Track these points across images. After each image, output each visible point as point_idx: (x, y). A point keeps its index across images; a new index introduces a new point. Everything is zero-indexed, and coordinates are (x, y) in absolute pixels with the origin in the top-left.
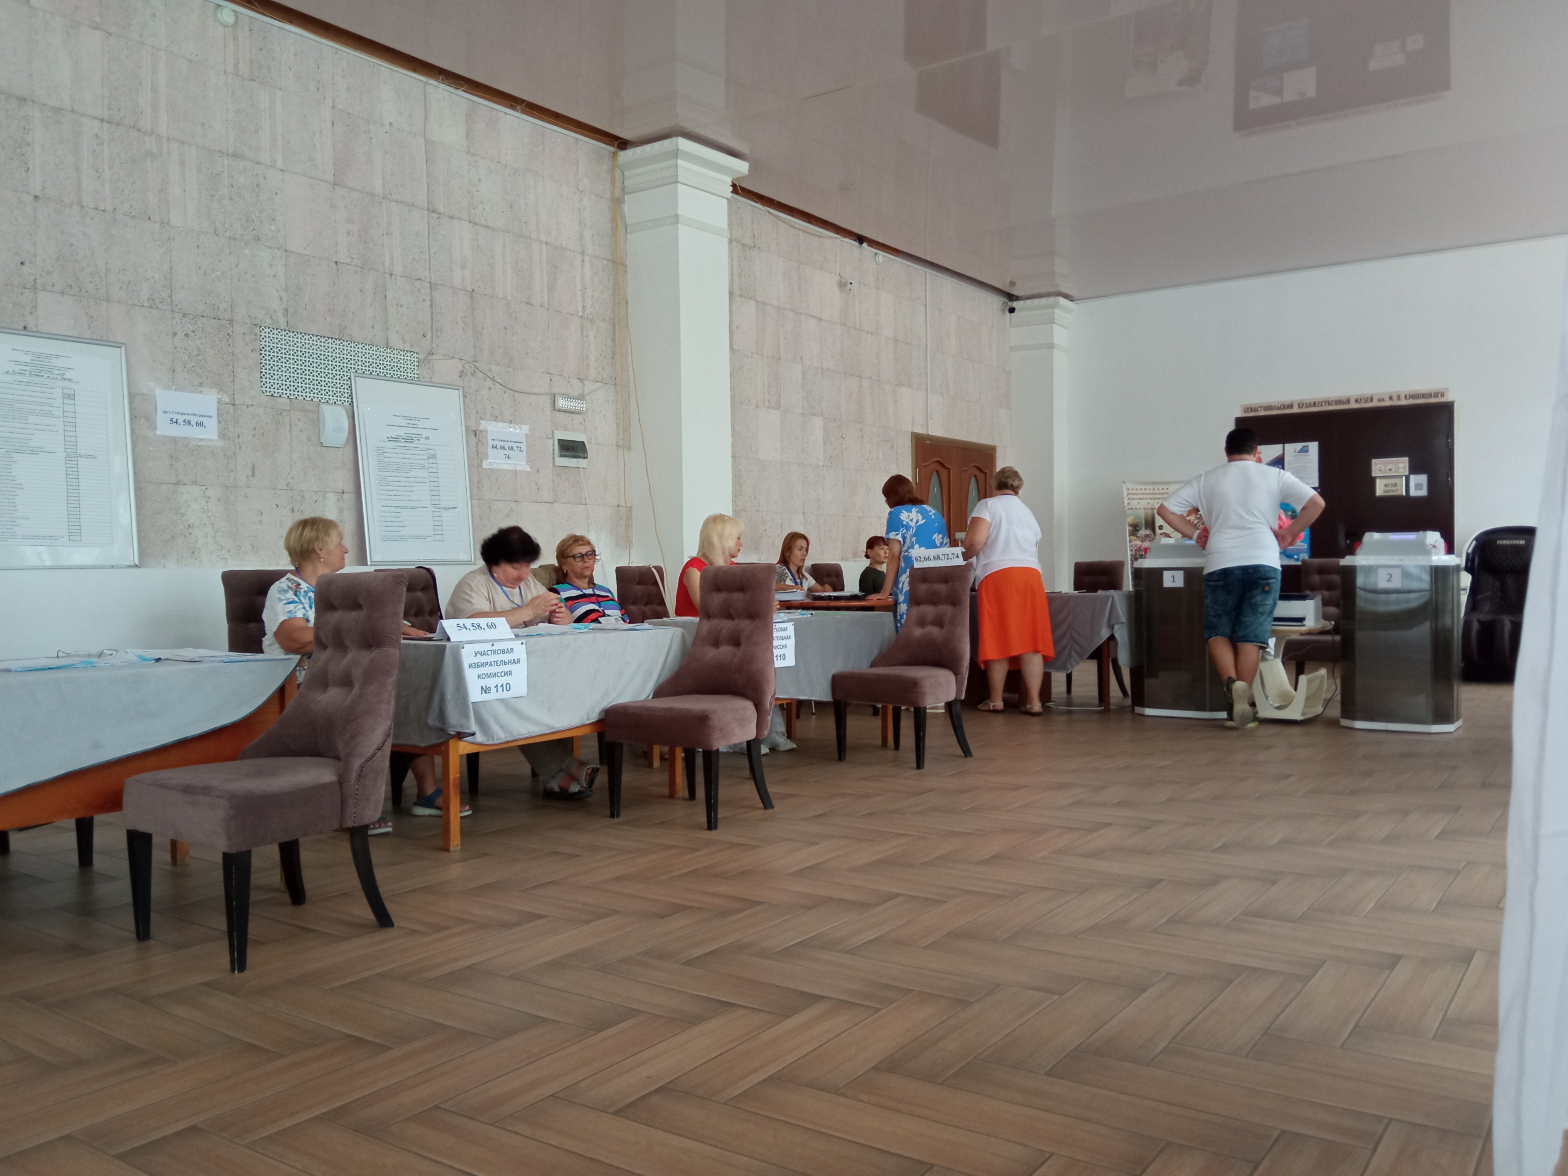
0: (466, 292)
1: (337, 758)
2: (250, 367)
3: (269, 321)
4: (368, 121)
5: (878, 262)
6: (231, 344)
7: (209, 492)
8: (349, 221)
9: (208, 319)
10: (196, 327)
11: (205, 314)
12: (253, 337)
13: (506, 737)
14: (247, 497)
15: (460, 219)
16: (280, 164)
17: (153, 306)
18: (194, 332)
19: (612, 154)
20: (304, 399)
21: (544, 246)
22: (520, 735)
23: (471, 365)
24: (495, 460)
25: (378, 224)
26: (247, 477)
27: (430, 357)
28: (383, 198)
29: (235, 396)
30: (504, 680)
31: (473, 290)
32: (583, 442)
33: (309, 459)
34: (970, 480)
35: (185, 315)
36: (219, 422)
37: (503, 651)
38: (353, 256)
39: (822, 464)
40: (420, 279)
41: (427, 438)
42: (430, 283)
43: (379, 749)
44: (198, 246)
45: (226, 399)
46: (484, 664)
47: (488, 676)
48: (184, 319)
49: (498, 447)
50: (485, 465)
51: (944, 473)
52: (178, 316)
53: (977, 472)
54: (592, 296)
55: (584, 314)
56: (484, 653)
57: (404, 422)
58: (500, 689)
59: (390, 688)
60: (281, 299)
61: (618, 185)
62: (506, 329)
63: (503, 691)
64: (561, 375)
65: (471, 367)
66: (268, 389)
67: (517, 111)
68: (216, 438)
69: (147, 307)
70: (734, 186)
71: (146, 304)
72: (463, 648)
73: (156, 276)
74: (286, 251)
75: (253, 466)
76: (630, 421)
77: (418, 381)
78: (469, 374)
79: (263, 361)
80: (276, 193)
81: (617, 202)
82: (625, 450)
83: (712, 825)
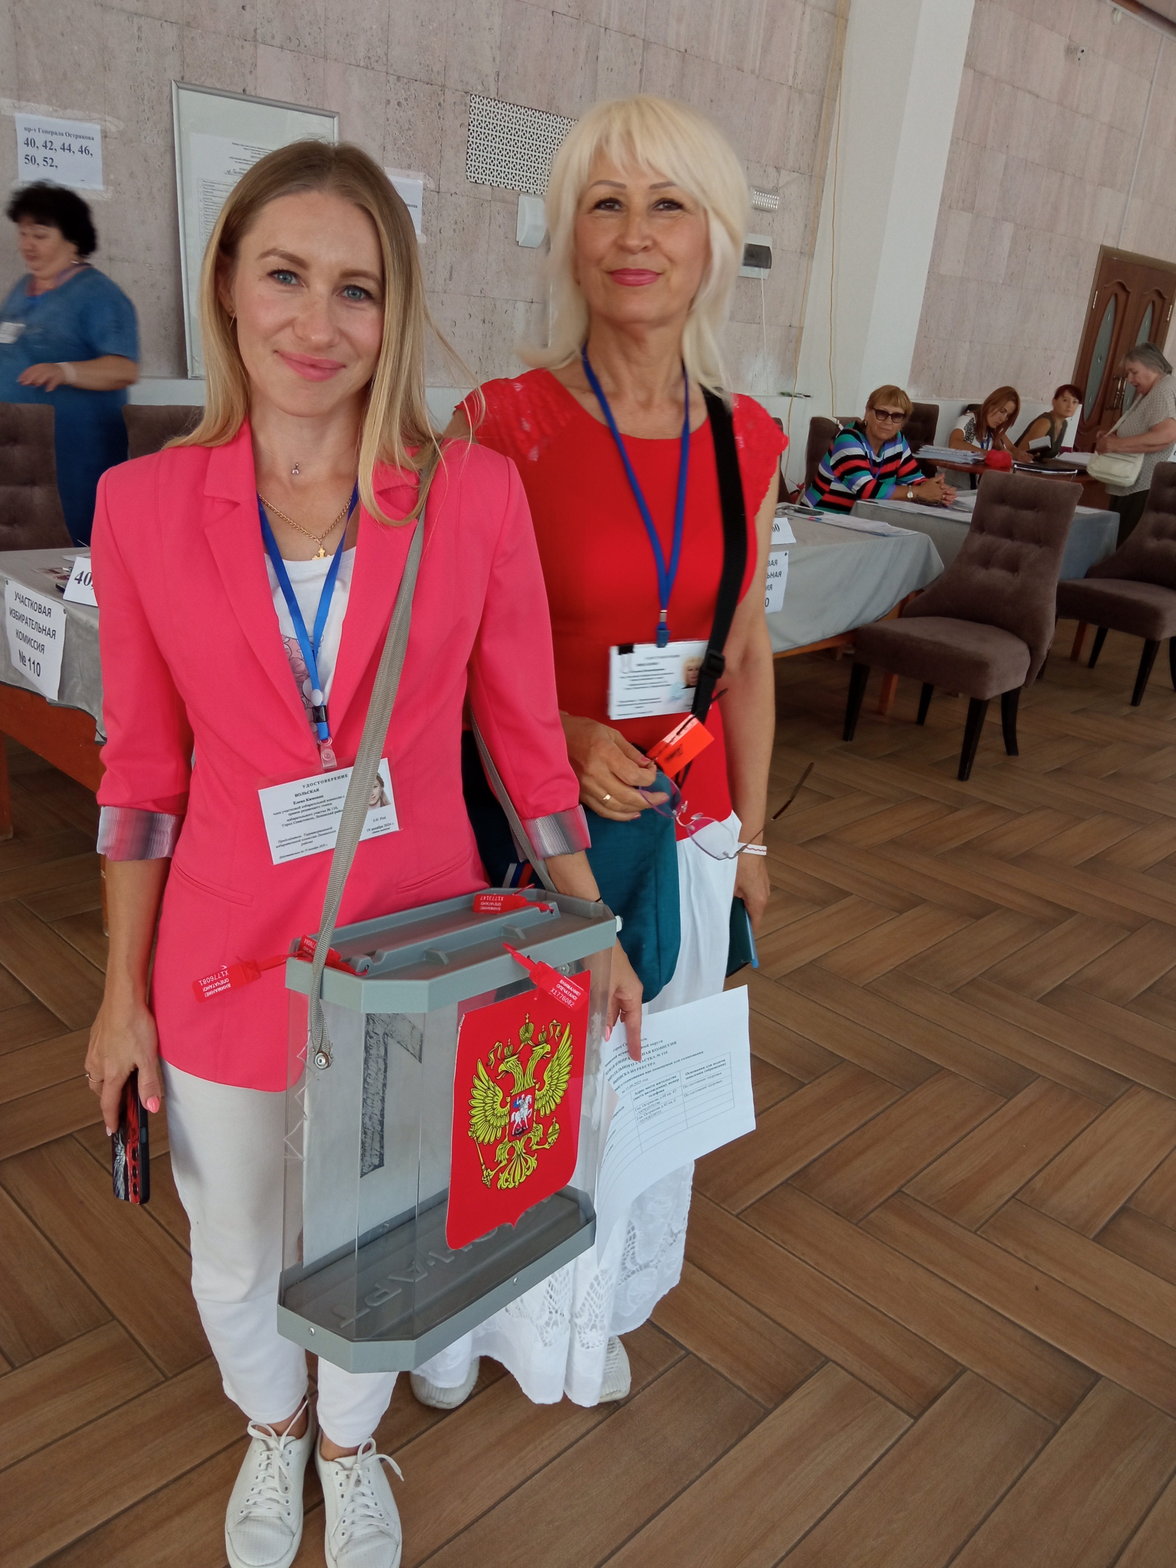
0: (678, 53)
2: (458, 146)
3: (480, 88)
5: (1115, 20)
6: (442, 117)
9: (422, 83)
10: (408, 93)
11: (418, 78)
12: (463, 108)
14: (442, 304)
17: (369, 65)
20: (506, 187)
26: (445, 280)
29: (441, 182)
31: (686, 51)
32: (769, 248)
33: (504, 261)
34: (1147, 307)
35: (399, 78)
36: (424, 214)
38: (570, 5)
39: (1001, 282)
40: (634, 36)
42: (644, 40)
45: (432, 185)
48: (398, 84)
51: (1122, 296)
52: (392, 79)
53: (1155, 298)
54: (806, 60)
55: (793, 83)
64: (759, 162)
66: (472, 175)
69: (363, 67)
71: (362, 64)
73: (375, 27)
75: (452, 267)
76: (818, 222)
79: (471, 139)
82: (808, 257)
83: (964, 775)
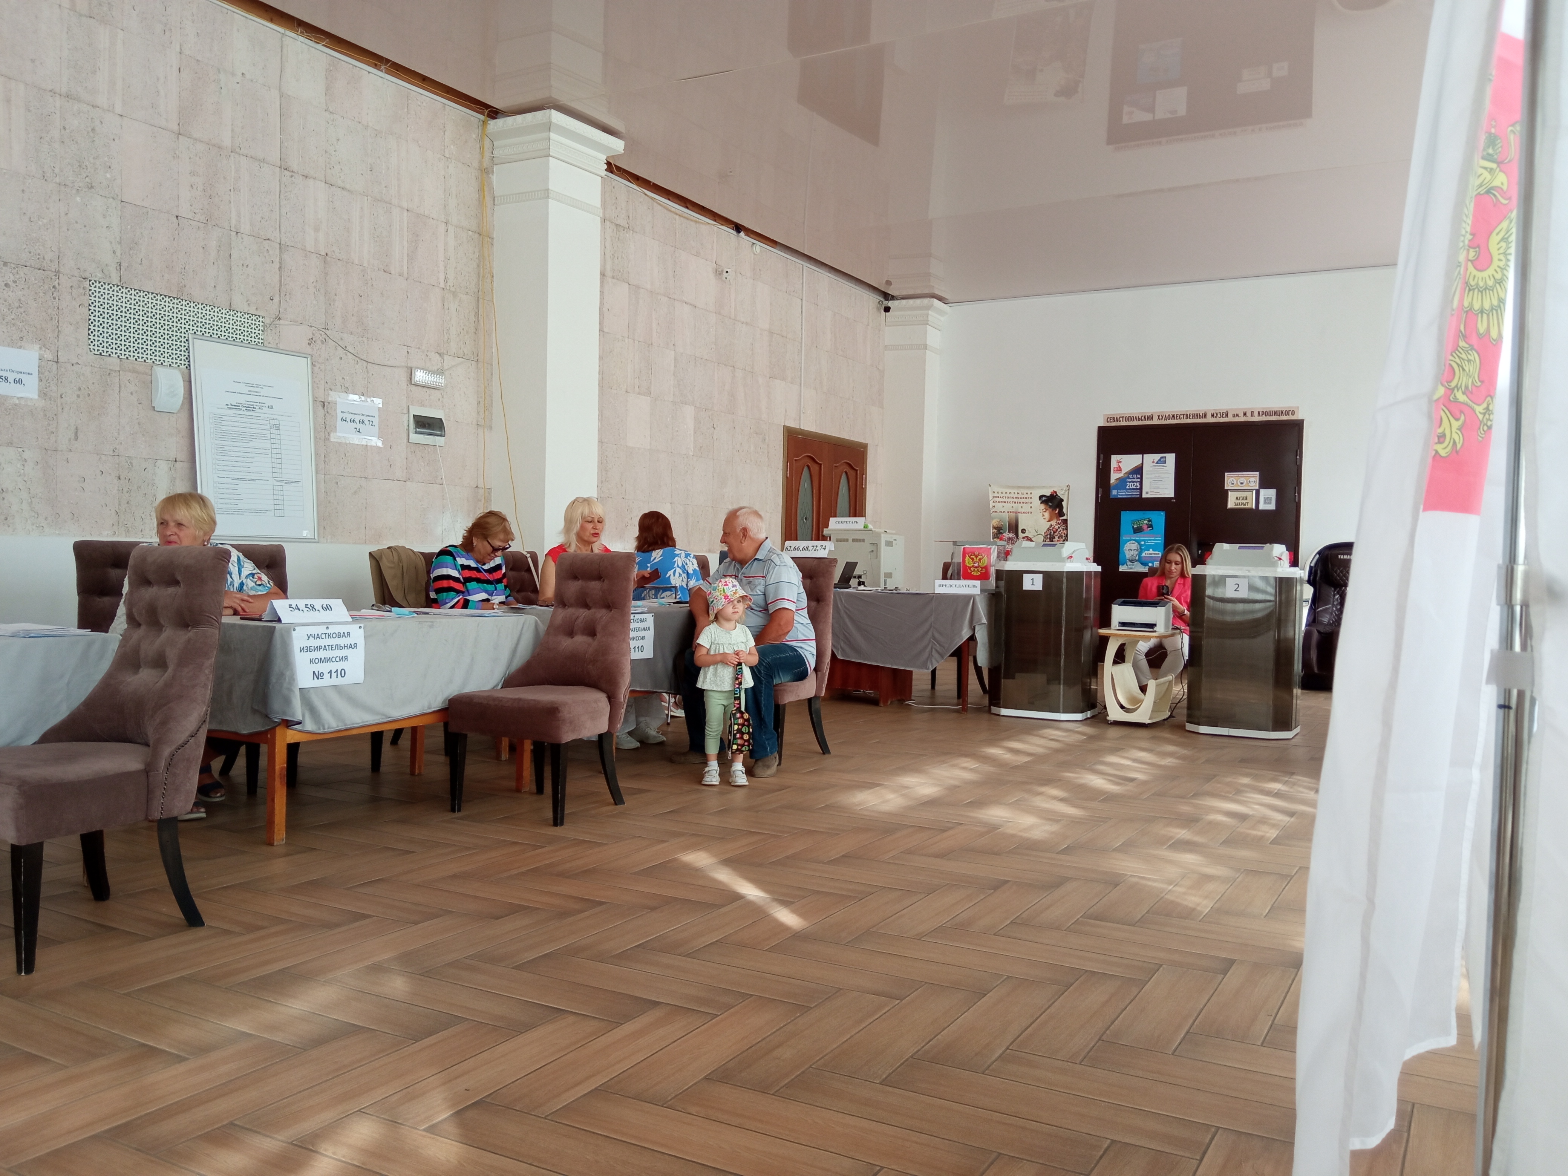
0: (319, 256)
1: (147, 745)
2: (78, 323)
3: (100, 275)
4: (218, 70)
5: (754, 252)
6: (57, 298)
7: (27, 455)
8: (193, 173)
9: (33, 269)
10: (18, 277)
11: (28, 264)
12: (81, 290)
13: (338, 726)
14: (68, 462)
15: (315, 179)
16: (119, 109)
18: (15, 282)
19: (481, 122)
20: (136, 359)
21: (405, 213)
22: (353, 724)
23: (321, 332)
24: (344, 434)
25: (225, 178)
26: (70, 440)
27: (277, 322)
28: (232, 152)
29: (59, 353)
30: (339, 666)
31: (327, 254)
32: (441, 420)
33: (139, 424)
34: (841, 476)
36: (41, 380)
37: (339, 635)
38: (195, 211)
39: (692, 454)
40: (268, 239)
41: (270, 407)
42: (280, 244)
43: (193, 736)
44: (23, 190)
45: (48, 355)
46: (318, 648)
47: (321, 661)
48: (5, 268)
49: (348, 420)
50: (333, 438)
51: (815, 468)
53: (847, 469)
54: (456, 268)
55: (446, 286)
56: (318, 637)
57: (246, 390)
58: (334, 675)
59: (207, 671)
60: (114, 252)
61: (487, 154)
62: (361, 296)
63: (337, 677)
64: (419, 348)
65: (321, 335)
66: (96, 348)
67: (381, 71)
68: (36, 397)
70: (609, 164)
72: (294, 630)
74: (122, 201)
75: (77, 428)
76: (492, 400)
77: (262, 346)
78: (319, 342)
79: (92, 318)
80: (114, 140)
81: (485, 172)
82: (486, 430)
83: (557, 821)
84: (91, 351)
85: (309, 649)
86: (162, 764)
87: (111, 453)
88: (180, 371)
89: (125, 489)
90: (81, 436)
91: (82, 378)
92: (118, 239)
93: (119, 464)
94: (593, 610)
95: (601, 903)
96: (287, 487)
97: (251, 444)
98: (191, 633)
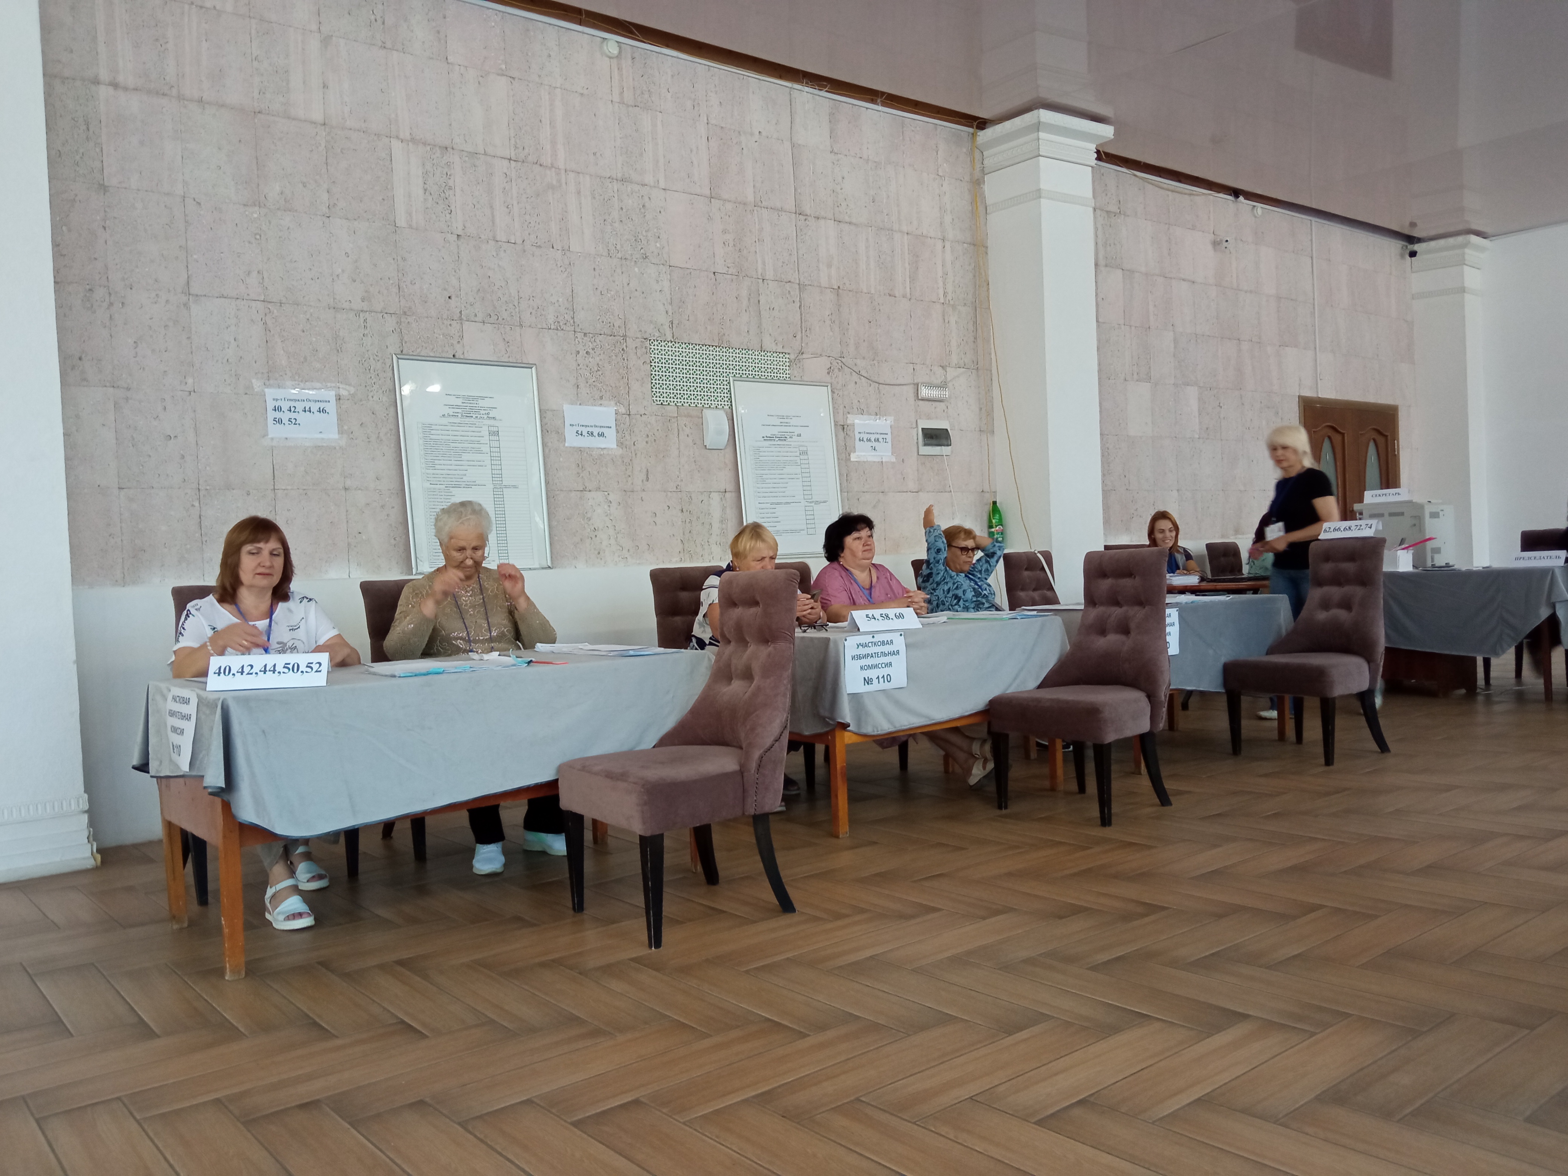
0: (832, 290)
1: (741, 748)
2: (643, 379)
3: (657, 334)
4: (739, 132)
5: (1256, 214)
6: (626, 359)
7: (611, 498)
8: (725, 232)
9: (606, 336)
10: (595, 344)
11: (602, 333)
12: (644, 350)
13: (889, 729)
14: (642, 500)
15: (825, 218)
16: (662, 184)
17: (559, 328)
18: (593, 349)
19: (970, 135)
20: (689, 405)
21: (906, 236)
22: (901, 726)
23: (837, 361)
24: (861, 454)
25: (750, 231)
26: (643, 481)
27: (800, 357)
28: (755, 206)
29: (630, 407)
30: (885, 671)
31: (839, 287)
32: (947, 430)
33: (695, 462)
34: (1369, 444)
35: (585, 334)
36: (618, 432)
37: (883, 643)
38: (729, 266)
39: (1198, 436)
40: (789, 282)
41: (799, 435)
42: (799, 284)
43: (777, 741)
44: (594, 269)
45: (622, 410)
46: (866, 656)
47: (870, 667)
48: (585, 338)
49: (865, 440)
50: (853, 457)
51: (1337, 438)
52: (580, 335)
53: (1375, 435)
54: (954, 282)
55: (945, 300)
56: (865, 645)
57: (777, 421)
58: (881, 680)
59: (785, 682)
60: (667, 312)
61: (978, 166)
62: (870, 322)
63: (884, 682)
64: (924, 364)
65: (838, 363)
66: (658, 399)
67: (878, 105)
68: (615, 446)
69: (554, 329)
70: (1098, 152)
71: (552, 327)
72: (846, 640)
73: (561, 300)
74: (670, 266)
75: (647, 471)
76: (993, 405)
77: (790, 381)
78: (836, 370)
79: (653, 373)
80: (660, 212)
81: (977, 183)
82: (988, 434)
83: (1106, 820)
84: (654, 402)
85: (860, 657)
86: (753, 765)
87: (675, 489)
88: (724, 411)
89: (688, 521)
90: (650, 476)
91: (649, 426)
92: (669, 301)
93: (681, 499)
94: (1124, 608)
95: (1164, 908)
96: (816, 507)
97: (785, 471)
98: (771, 648)
